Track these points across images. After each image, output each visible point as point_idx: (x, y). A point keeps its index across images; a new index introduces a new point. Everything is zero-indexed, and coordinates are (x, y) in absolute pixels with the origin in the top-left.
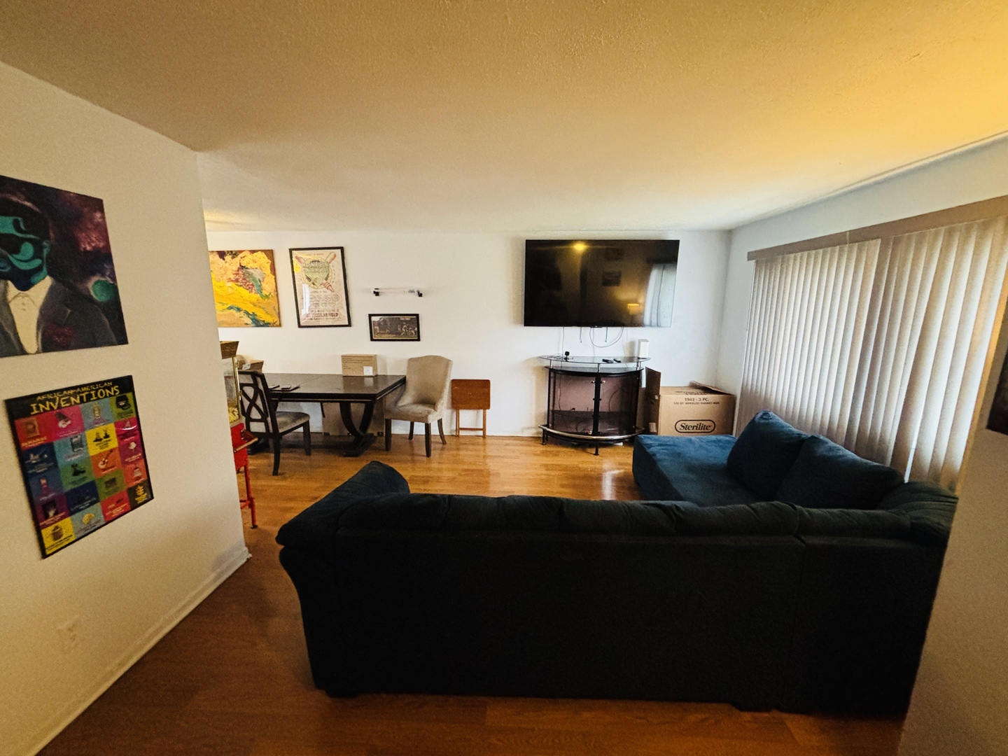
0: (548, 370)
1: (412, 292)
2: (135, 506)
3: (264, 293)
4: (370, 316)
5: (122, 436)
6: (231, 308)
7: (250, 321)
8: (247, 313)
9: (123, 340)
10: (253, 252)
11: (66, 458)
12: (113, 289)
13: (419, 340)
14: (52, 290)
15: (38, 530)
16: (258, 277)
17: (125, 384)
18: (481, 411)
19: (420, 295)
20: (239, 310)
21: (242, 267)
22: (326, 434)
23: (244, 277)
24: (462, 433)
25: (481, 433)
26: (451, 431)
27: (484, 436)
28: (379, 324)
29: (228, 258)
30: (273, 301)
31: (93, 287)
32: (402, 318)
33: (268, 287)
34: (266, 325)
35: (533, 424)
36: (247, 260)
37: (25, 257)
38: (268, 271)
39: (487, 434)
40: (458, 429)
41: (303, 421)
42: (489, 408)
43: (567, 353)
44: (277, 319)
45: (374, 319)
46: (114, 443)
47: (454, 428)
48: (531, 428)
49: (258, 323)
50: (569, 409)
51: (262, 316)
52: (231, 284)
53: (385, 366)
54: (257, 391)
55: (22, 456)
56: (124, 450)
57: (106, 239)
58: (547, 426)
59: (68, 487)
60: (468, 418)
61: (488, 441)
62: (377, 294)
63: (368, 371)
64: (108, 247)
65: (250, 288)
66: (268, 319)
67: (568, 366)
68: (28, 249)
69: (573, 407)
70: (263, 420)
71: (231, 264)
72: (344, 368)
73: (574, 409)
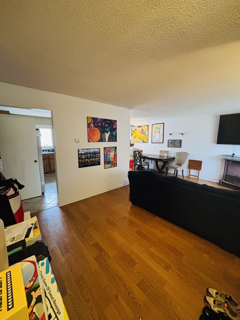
0: (225, 160)
1: (180, 133)
2: (114, 167)
3: (146, 135)
4: (168, 140)
5: (114, 155)
6: (139, 138)
7: (142, 141)
8: (142, 140)
9: (116, 141)
10: (145, 126)
11: (108, 157)
12: (116, 133)
13: (181, 147)
14: (110, 133)
15: (104, 165)
16: (145, 131)
17: (116, 148)
18: (198, 171)
19: (183, 134)
20: (140, 139)
21: (142, 129)
22: (154, 170)
23: (142, 132)
24: (190, 176)
25: (197, 178)
26: (187, 175)
27: (198, 179)
28: (170, 143)
29: (140, 127)
30: (147, 137)
31: (114, 133)
32: (177, 141)
33: (146, 134)
34: (145, 142)
35: (218, 178)
36: (143, 128)
37: (108, 130)
38: (147, 130)
39: (199, 178)
40: (189, 175)
41: (148, 164)
42: (201, 170)
43: (234, 154)
44: (147, 141)
45: (169, 141)
46: (113, 156)
47: (188, 174)
48: (216, 180)
49: (144, 142)
50: (235, 175)
51: (145, 141)
52: (140, 133)
53: (171, 154)
54: (139, 156)
55: (104, 155)
56: (114, 157)
57: (116, 126)
58: (223, 180)
59: (108, 161)
60: (193, 172)
61: (199, 180)
62: (171, 134)
63: (166, 155)
64: (116, 127)
65: (143, 134)
66: (146, 141)
67: (234, 159)
68: (108, 128)
69: (237, 175)
70: (139, 162)
71: (140, 129)
72: (160, 153)
73: (237, 176)
